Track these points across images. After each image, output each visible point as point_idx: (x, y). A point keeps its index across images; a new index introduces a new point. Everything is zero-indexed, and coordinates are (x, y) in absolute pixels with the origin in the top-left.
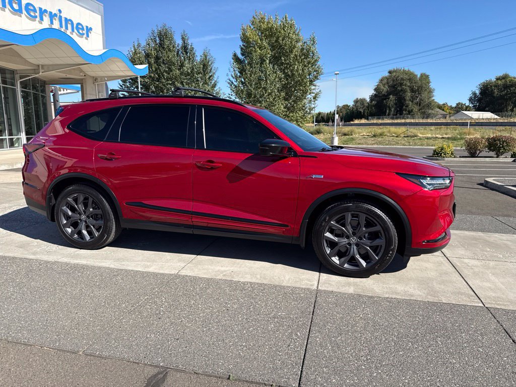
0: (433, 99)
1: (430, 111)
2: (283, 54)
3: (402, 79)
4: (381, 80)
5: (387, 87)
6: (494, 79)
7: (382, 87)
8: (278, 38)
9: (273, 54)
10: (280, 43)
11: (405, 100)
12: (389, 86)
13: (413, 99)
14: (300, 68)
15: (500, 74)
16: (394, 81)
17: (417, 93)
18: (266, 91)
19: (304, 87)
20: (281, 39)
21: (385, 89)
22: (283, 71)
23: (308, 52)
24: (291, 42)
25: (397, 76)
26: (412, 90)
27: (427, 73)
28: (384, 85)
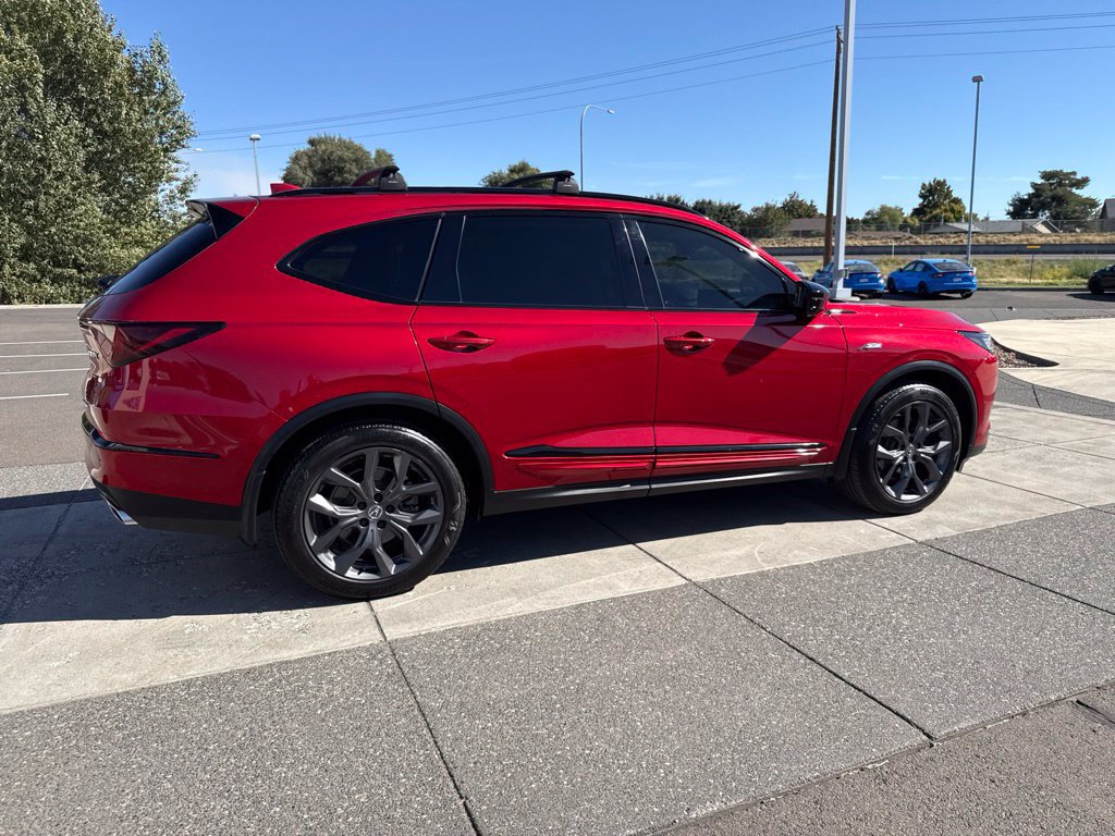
2: (80, 77)
3: (341, 159)
4: (296, 159)
5: (310, 173)
6: (506, 171)
7: (300, 174)
8: (60, 33)
9: (49, 72)
10: (66, 47)
12: (315, 173)
14: (135, 116)
15: (516, 162)
16: (323, 161)
18: (49, 167)
19: (151, 162)
20: (69, 36)
21: (307, 179)
22: (86, 120)
23: (150, 79)
24: (102, 50)
25: (328, 152)
27: (389, 151)
28: (304, 169)
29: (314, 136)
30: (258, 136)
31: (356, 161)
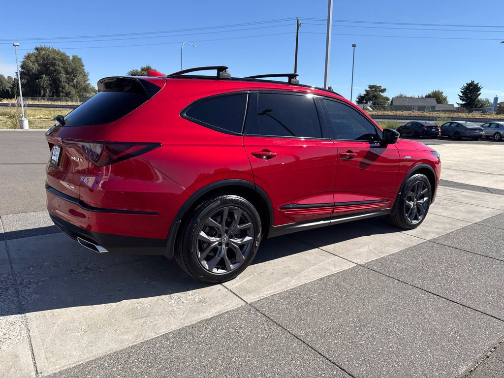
0: (88, 82)
1: (88, 95)
3: (54, 59)
4: (28, 57)
5: (36, 65)
7: (31, 65)
11: (60, 81)
12: (39, 65)
13: (69, 81)
16: (44, 59)
17: (72, 75)
21: (35, 68)
25: (46, 55)
26: (67, 72)
27: (79, 56)
28: (33, 62)
29: (38, 46)
30: (18, 44)
31: (62, 60)
